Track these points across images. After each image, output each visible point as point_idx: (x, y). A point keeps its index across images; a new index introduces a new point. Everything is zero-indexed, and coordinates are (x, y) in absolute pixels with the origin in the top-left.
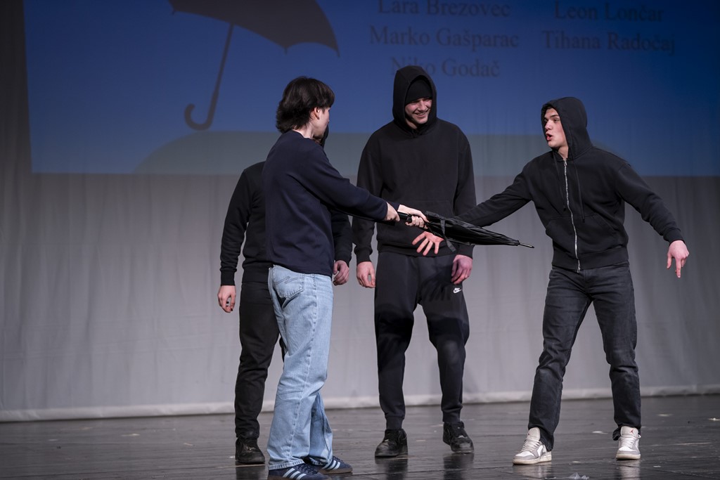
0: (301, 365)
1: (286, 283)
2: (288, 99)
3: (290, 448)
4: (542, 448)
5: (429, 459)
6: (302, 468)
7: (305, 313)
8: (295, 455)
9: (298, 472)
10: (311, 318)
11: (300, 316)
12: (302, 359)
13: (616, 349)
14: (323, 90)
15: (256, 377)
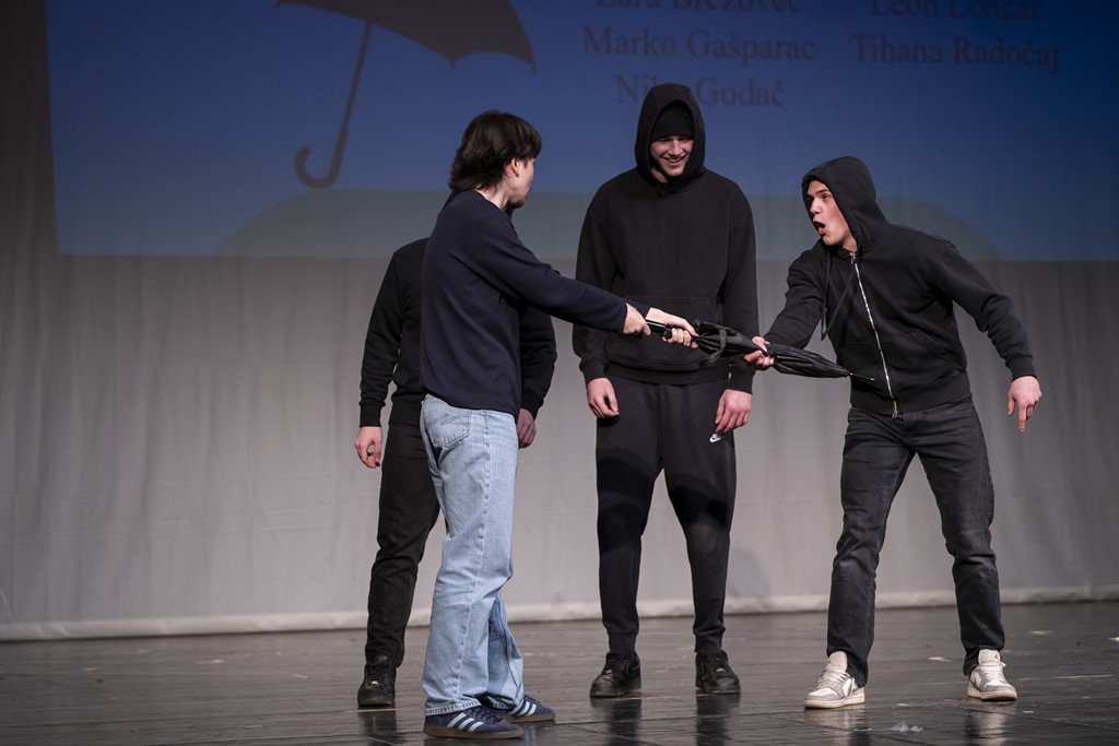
0: (469, 552)
1: (442, 424)
2: (470, 145)
3: (458, 681)
4: (850, 682)
5: (673, 700)
6: (478, 713)
7: (473, 471)
8: (466, 693)
9: (471, 720)
10: (481, 478)
11: (465, 475)
12: (471, 543)
13: (965, 529)
14: (524, 131)
15: (394, 570)
